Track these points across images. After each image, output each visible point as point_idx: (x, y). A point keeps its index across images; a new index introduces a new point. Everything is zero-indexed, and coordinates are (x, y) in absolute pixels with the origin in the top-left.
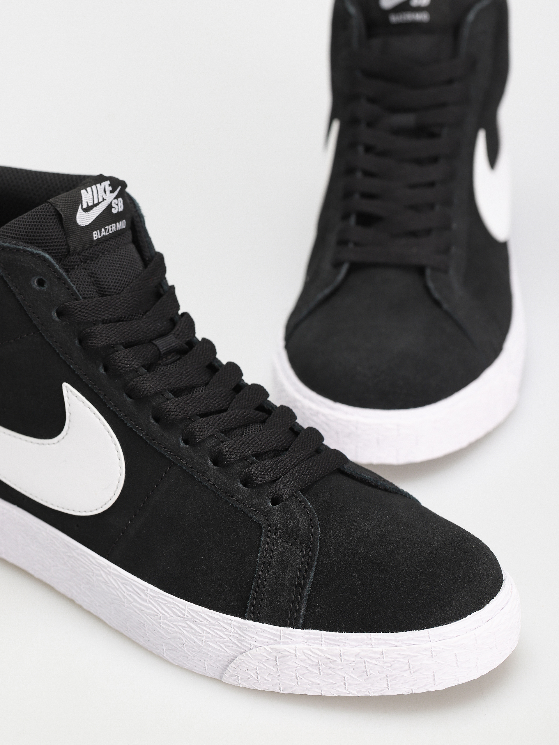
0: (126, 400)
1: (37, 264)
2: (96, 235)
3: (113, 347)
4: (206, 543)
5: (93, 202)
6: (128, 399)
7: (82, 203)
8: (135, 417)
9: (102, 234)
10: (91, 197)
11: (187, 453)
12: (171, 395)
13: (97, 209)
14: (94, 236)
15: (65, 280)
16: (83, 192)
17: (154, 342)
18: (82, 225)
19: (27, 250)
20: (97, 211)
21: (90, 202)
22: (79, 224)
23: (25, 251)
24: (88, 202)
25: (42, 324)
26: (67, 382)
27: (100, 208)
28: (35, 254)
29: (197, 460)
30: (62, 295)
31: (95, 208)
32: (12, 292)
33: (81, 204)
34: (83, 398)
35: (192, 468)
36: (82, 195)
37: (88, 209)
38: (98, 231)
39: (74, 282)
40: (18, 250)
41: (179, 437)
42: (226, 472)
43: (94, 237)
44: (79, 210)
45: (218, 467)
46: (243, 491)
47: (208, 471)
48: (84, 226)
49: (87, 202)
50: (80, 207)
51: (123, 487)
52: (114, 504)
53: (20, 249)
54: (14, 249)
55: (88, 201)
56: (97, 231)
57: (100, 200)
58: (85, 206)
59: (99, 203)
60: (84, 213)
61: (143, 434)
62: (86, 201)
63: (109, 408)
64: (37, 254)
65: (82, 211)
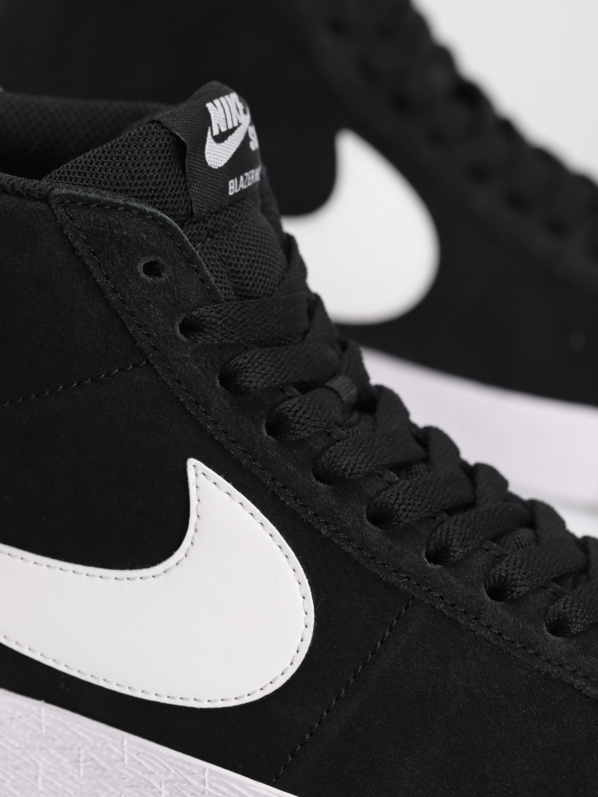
0: (317, 486)
1: (151, 233)
2: (233, 188)
3: (282, 391)
4: (498, 741)
5: (227, 126)
6: (321, 485)
7: (210, 125)
8: (335, 517)
9: (240, 186)
10: (223, 116)
11: (440, 579)
12: (393, 476)
13: (232, 140)
14: (231, 188)
15: (199, 264)
16: (209, 105)
17: (328, 384)
18: (213, 167)
19: (132, 206)
20: (233, 143)
21: (222, 126)
22: (209, 163)
23: (128, 209)
24: (220, 125)
25: (155, 348)
26: (195, 458)
27: (236, 138)
28: (148, 213)
29: (461, 590)
30: (194, 292)
31: (230, 137)
32: (99, 286)
33: (209, 128)
34: (229, 487)
35: (453, 605)
36: (210, 111)
37: (221, 138)
38: (236, 179)
39: (211, 268)
40: (115, 207)
41: (422, 551)
42: (518, 611)
43: (230, 190)
44: (208, 138)
45: (501, 601)
46: (555, 643)
47: (486, 609)
48: (217, 168)
49: (218, 125)
50: (209, 133)
51: (310, 649)
52: (288, 682)
53: (119, 205)
54: (108, 203)
55: (219, 123)
56: (234, 180)
57: (236, 124)
58: (216, 132)
59: (234, 129)
60: (215, 144)
61: (352, 547)
62: (217, 122)
63: (283, 502)
64: (151, 213)
65: (212, 141)
